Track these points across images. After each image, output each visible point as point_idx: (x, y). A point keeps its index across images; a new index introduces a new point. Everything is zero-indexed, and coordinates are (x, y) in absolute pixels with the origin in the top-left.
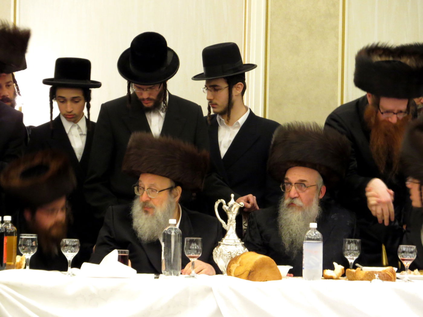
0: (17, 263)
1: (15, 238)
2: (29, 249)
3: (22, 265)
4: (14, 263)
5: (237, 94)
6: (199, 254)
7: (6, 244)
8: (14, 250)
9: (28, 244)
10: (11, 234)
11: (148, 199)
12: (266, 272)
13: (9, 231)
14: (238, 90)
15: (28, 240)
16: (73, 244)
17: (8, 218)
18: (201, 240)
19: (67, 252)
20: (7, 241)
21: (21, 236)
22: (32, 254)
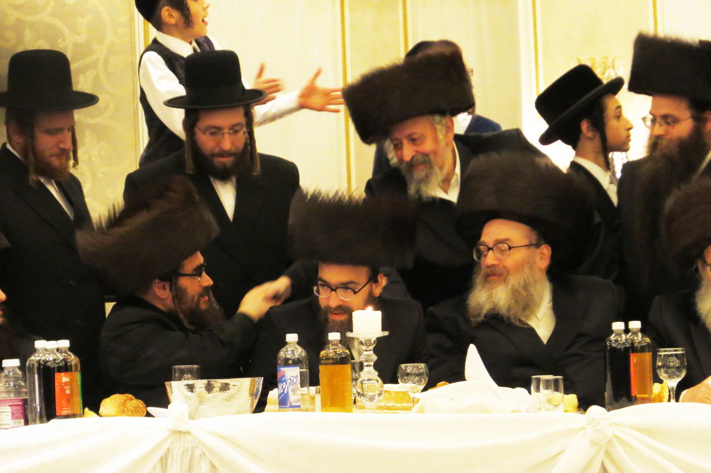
0: (655, 395)
2: (673, 371)
3: (664, 397)
9: (672, 364)
15: (670, 358)
20: (635, 360)
21: (659, 351)
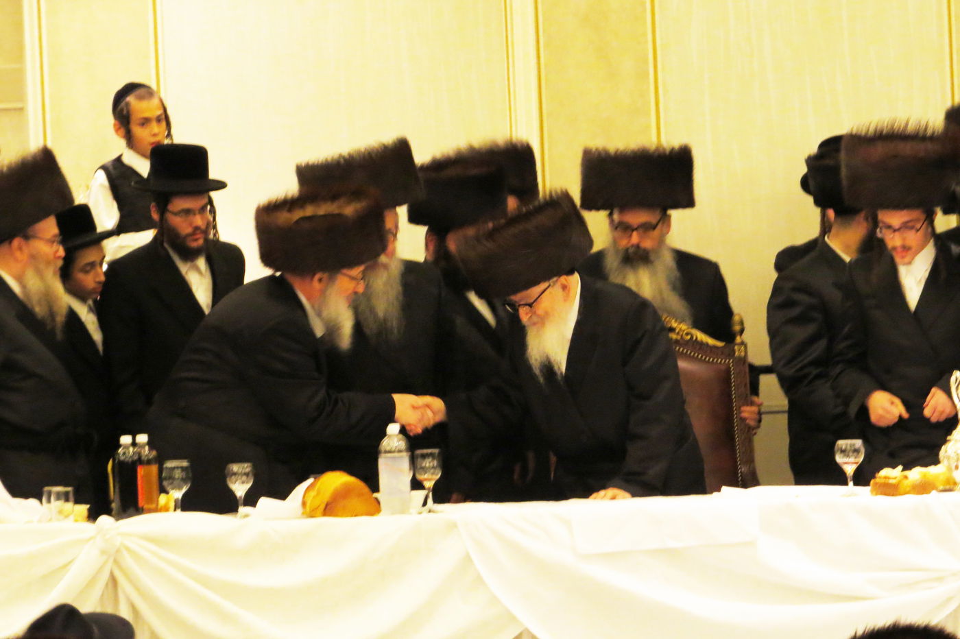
0: (162, 505)
1: (154, 468)
3: (170, 508)
4: (157, 505)
6: (437, 474)
7: (142, 477)
8: (155, 487)
10: (149, 462)
12: (354, 503)
13: (146, 458)
16: (243, 471)
17: (142, 438)
18: (439, 453)
21: (165, 464)
22: (185, 489)
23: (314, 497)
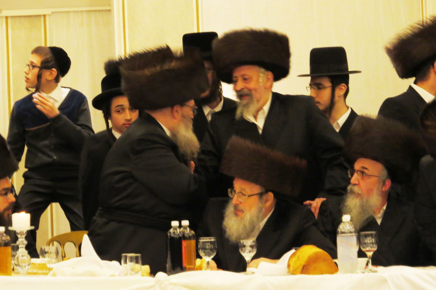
0: (198, 266)
1: (193, 242)
3: (204, 267)
5: (339, 95)
8: (194, 254)
9: (207, 247)
10: (190, 238)
11: (238, 202)
12: (322, 265)
13: (188, 236)
14: (341, 91)
15: (207, 243)
16: (250, 244)
17: (185, 223)
19: (245, 253)
21: (200, 239)
23: (295, 262)
